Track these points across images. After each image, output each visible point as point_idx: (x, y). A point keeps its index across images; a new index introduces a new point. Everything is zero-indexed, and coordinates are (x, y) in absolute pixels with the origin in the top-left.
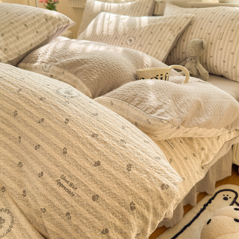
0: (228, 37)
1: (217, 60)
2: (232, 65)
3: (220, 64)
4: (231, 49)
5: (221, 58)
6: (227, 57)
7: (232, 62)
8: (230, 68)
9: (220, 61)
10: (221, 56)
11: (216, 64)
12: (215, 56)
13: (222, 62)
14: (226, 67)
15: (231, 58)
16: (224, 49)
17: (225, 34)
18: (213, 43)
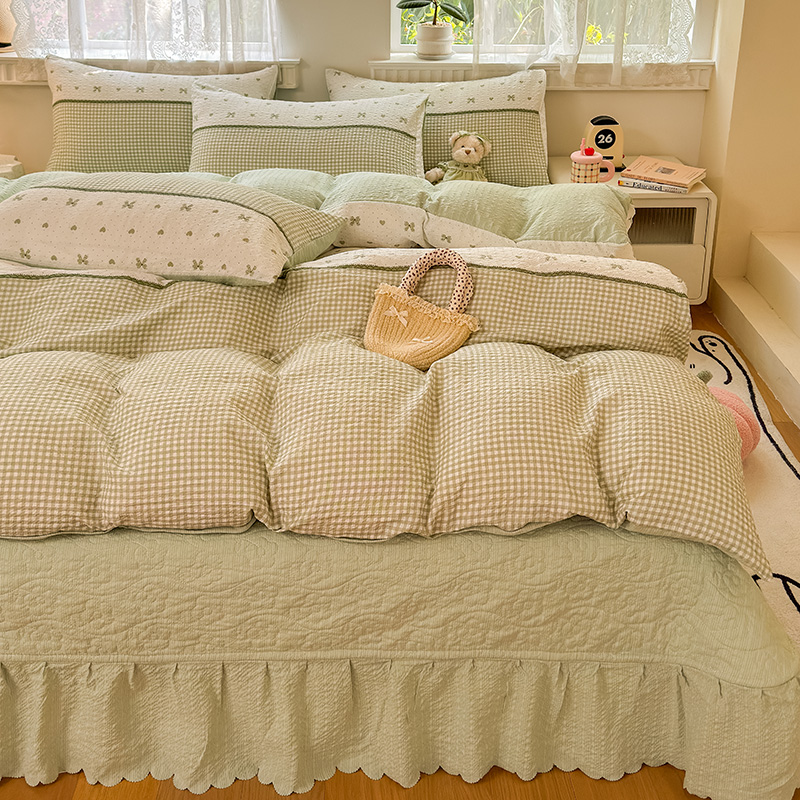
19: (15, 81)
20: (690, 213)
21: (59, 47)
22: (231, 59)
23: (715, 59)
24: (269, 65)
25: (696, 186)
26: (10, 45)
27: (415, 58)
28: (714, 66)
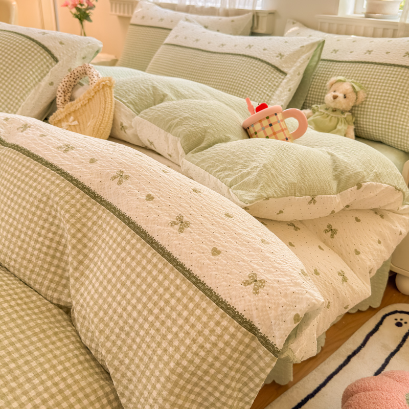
22: (227, 7)
24: (247, 12)
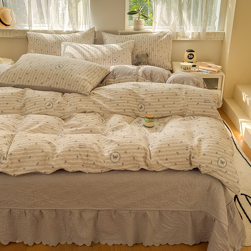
0: (156, 49)
1: (154, 61)
2: (162, 62)
3: (156, 63)
4: (160, 55)
5: (156, 60)
6: (159, 59)
7: (162, 61)
8: (161, 63)
9: (156, 61)
10: (156, 59)
11: (154, 63)
12: (153, 59)
13: (157, 62)
14: (159, 64)
15: (161, 59)
16: (157, 56)
17: (154, 48)
18: (150, 53)
19: (12, 36)
20: (216, 80)
21: (25, 26)
23: (225, 31)
25: (218, 72)
26: (10, 25)
27: (133, 30)
28: (225, 33)
